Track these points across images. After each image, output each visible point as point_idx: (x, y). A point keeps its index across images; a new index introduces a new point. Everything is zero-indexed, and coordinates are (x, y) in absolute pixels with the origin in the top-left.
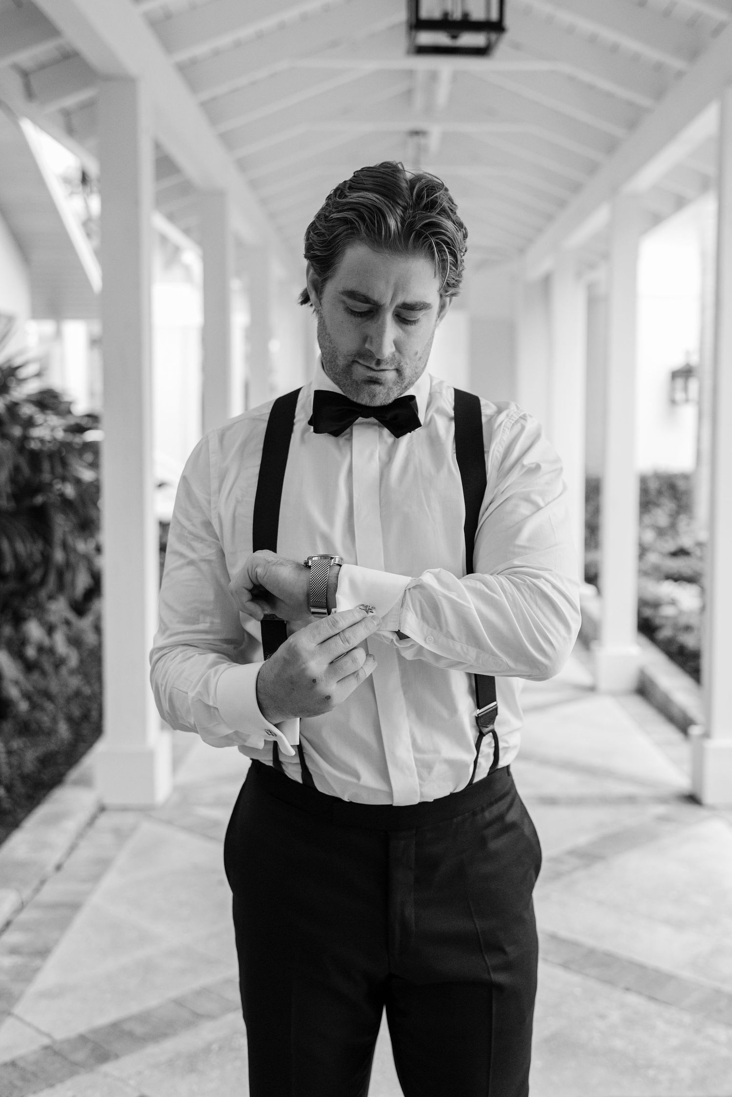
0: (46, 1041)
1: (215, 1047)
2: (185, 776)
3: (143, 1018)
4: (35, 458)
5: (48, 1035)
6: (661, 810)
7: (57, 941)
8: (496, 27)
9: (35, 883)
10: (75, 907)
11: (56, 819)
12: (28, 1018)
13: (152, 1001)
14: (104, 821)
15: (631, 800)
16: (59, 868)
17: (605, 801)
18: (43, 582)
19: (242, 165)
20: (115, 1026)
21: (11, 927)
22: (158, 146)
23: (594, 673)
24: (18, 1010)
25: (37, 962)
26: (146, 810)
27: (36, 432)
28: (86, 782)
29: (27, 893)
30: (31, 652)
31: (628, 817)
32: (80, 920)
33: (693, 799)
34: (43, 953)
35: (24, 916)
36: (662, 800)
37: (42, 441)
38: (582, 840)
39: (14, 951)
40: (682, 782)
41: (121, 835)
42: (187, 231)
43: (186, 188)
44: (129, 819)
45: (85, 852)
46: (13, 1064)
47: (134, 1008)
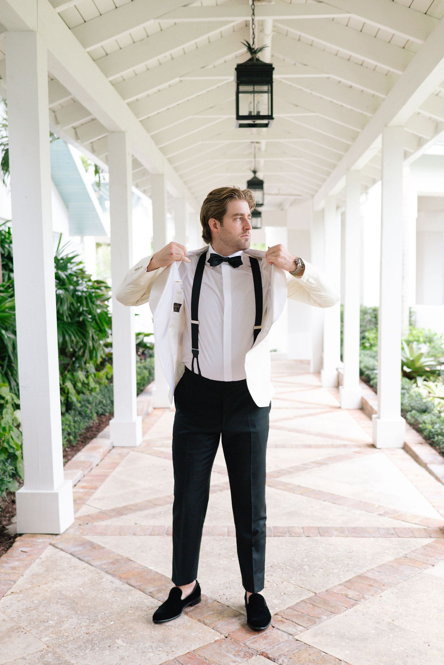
0: (100, 510)
1: (163, 513)
2: (148, 437)
3: (136, 505)
4: (79, 299)
5: (100, 509)
6: (358, 449)
7: (100, 486)
8: (270, 117)
9: (89, 469)
10: (106, 476)
11: (95, 448)
12: (92, 505)
13: (138, 501)
14: (113, 451)
15: (345, 446)
16: (97, 465)
17: (333, 446)
18: (83, 355)
19: (170, 161)
20: (124, 507)
21: (81, 482)
22: (133, 156)
23: (340, 402)
24: (88, 503)
25: (93, 491)
26: (132, 448)
27: (79, 288)
28: (107, 437)
29: (86, 472)
30: (79, 385)
31: (342, 451)
32: (108, 480)
33: (373, 446)
34: (96, 488)
35: (86, 478)
36: (359, 446)
37: (83, 292)
38: (319, 459)
39: (83, 487)
40: (370, 441)
41: (122, 456)
42: (144, 192)
43: (145, 172)
44: (125, 451)
45: (107, 461)
46: (88, 515)
47: (132, 503)
